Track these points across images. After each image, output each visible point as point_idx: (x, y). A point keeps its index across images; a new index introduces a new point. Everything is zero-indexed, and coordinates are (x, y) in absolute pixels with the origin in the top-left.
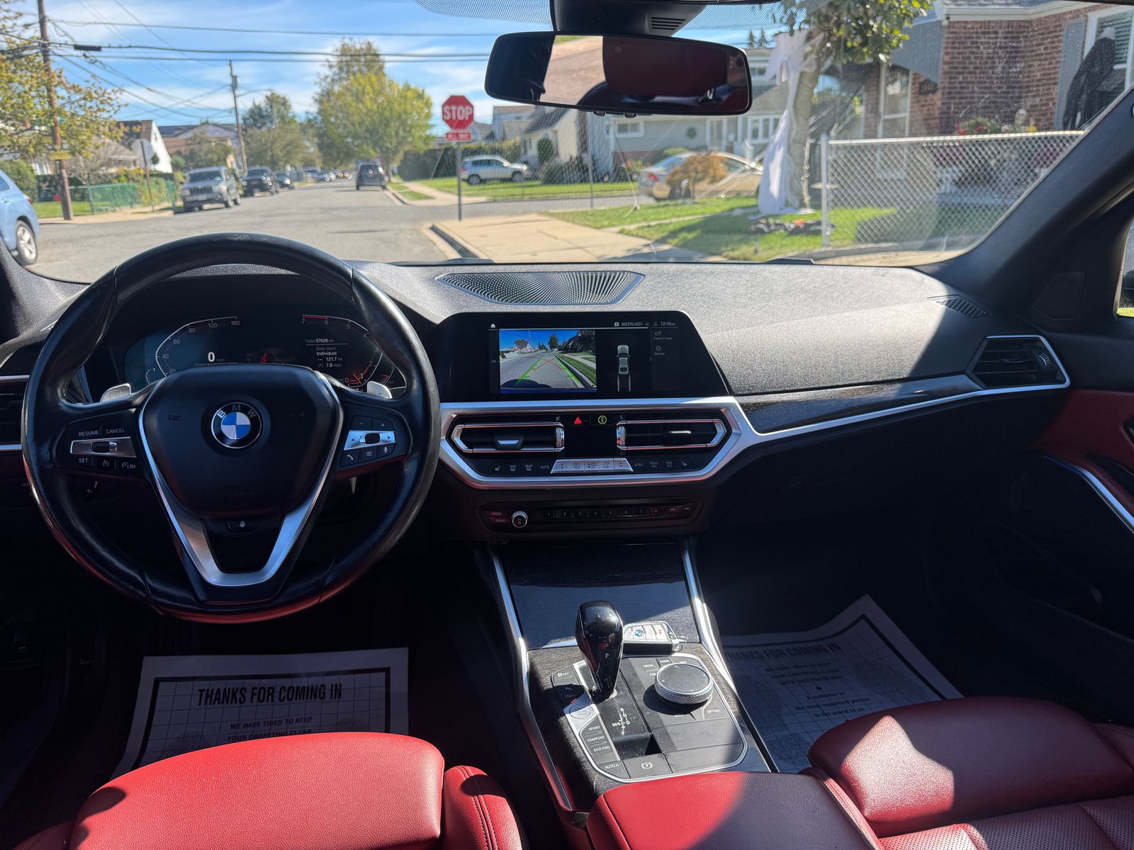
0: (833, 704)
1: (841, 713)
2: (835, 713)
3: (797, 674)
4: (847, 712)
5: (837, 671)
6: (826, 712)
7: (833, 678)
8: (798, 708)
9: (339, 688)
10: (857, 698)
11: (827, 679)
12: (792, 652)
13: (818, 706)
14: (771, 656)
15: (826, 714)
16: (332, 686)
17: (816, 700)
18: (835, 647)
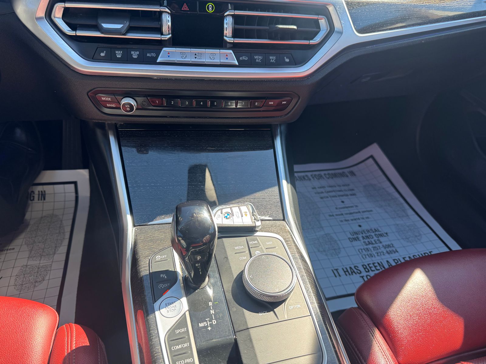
0: (351, 214)
1: (355, 219)
2: (352, 220)
3: (330, 192)
4: (359, 219)
5: (353, 190)
6: (347, 219)
7: (351, 195)
8: (330, 216)
9: (44, 193)
10: (365, 210)
11: (347, 195)
12: (328, 176)
13: (342, 214)
14: (315, 178)
15: (346, 220)
16: (39, 192)
17: (341, 210)
18: (352, 174)
